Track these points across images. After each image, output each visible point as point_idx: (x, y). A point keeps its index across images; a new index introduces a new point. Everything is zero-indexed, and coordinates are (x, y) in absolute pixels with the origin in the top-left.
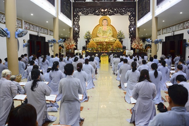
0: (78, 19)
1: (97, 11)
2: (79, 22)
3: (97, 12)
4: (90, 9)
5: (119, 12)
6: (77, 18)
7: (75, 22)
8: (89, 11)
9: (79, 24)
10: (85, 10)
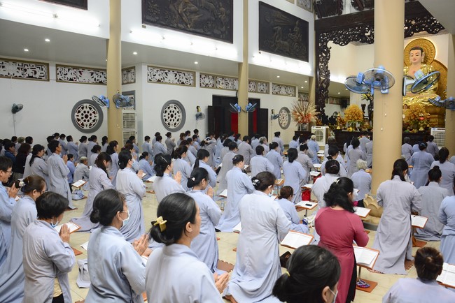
0: (327, 56)
1: (369, 34)
2: (327, 62)
3: (369, 36)
4: (351, 31)
5: (424, 27)
6: (324, 54)
7: (320, 64)
8: (349, 35)
9: (327, 67)
10: (341, 34)
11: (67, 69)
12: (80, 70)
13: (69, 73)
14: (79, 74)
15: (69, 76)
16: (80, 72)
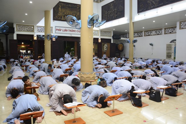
11: (169, 29)
12: (174, 28)
13: (170, 30)
14: (173, 30)
15: (170, 31)
16: (174, 29)
